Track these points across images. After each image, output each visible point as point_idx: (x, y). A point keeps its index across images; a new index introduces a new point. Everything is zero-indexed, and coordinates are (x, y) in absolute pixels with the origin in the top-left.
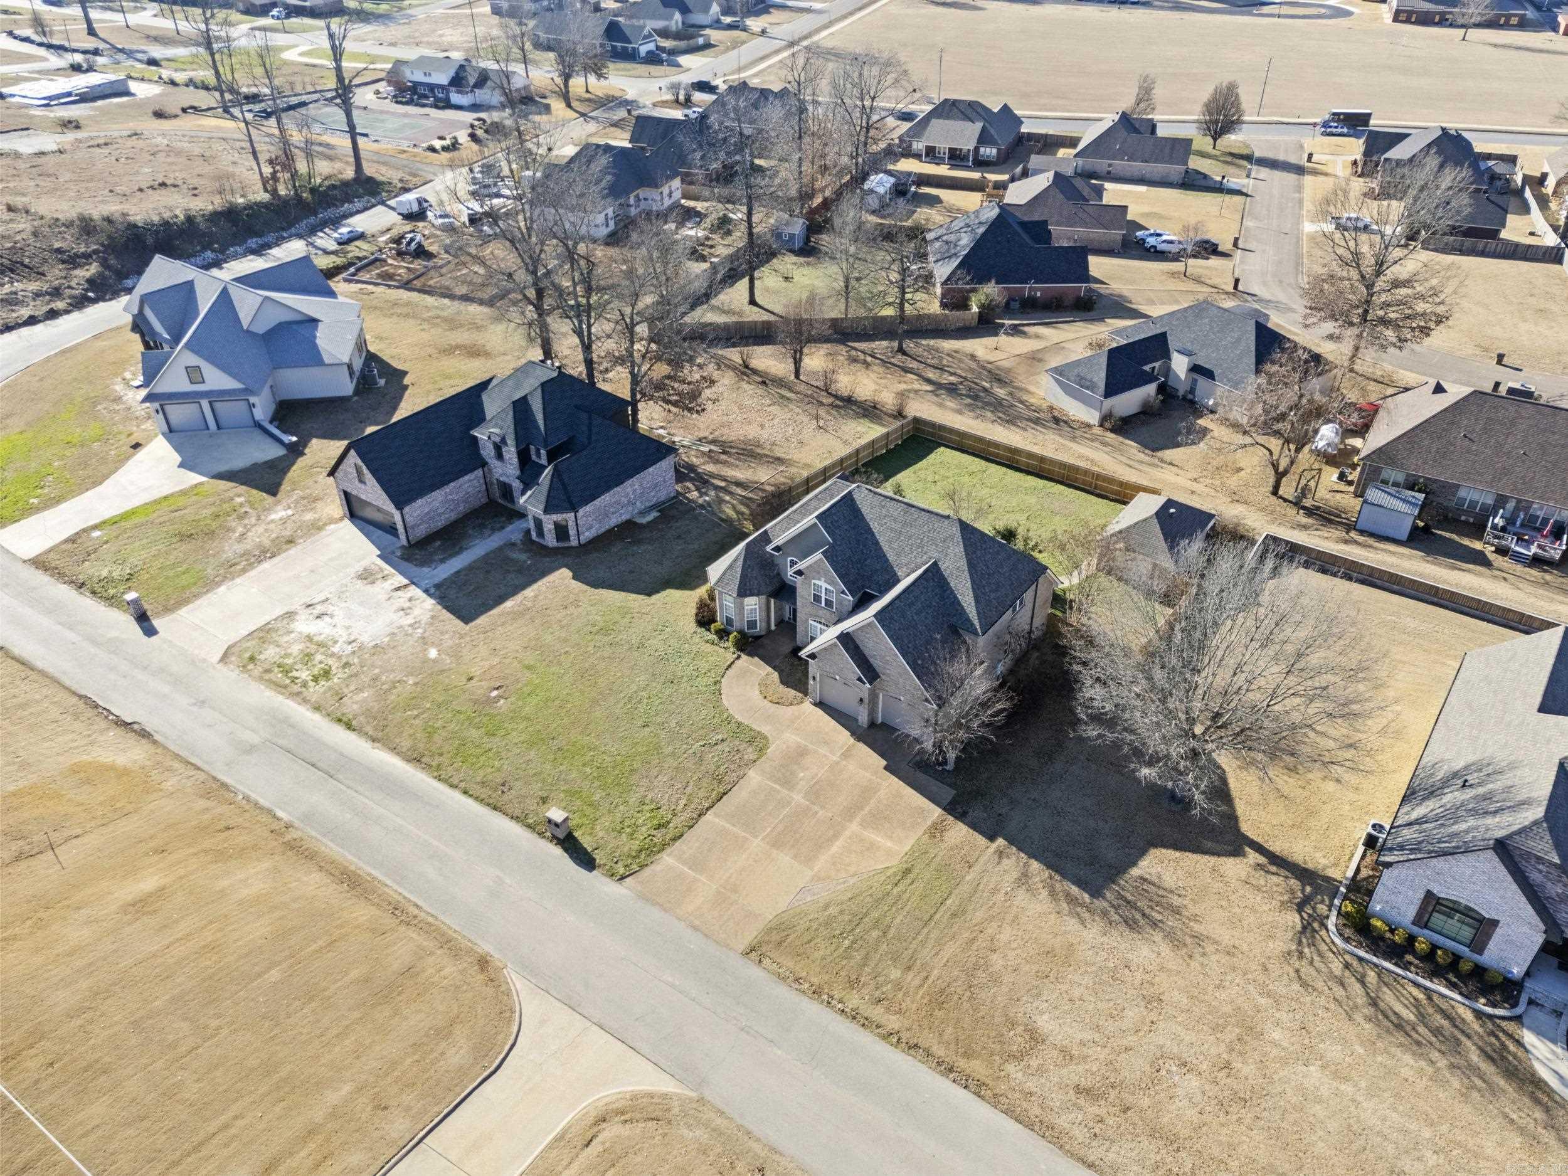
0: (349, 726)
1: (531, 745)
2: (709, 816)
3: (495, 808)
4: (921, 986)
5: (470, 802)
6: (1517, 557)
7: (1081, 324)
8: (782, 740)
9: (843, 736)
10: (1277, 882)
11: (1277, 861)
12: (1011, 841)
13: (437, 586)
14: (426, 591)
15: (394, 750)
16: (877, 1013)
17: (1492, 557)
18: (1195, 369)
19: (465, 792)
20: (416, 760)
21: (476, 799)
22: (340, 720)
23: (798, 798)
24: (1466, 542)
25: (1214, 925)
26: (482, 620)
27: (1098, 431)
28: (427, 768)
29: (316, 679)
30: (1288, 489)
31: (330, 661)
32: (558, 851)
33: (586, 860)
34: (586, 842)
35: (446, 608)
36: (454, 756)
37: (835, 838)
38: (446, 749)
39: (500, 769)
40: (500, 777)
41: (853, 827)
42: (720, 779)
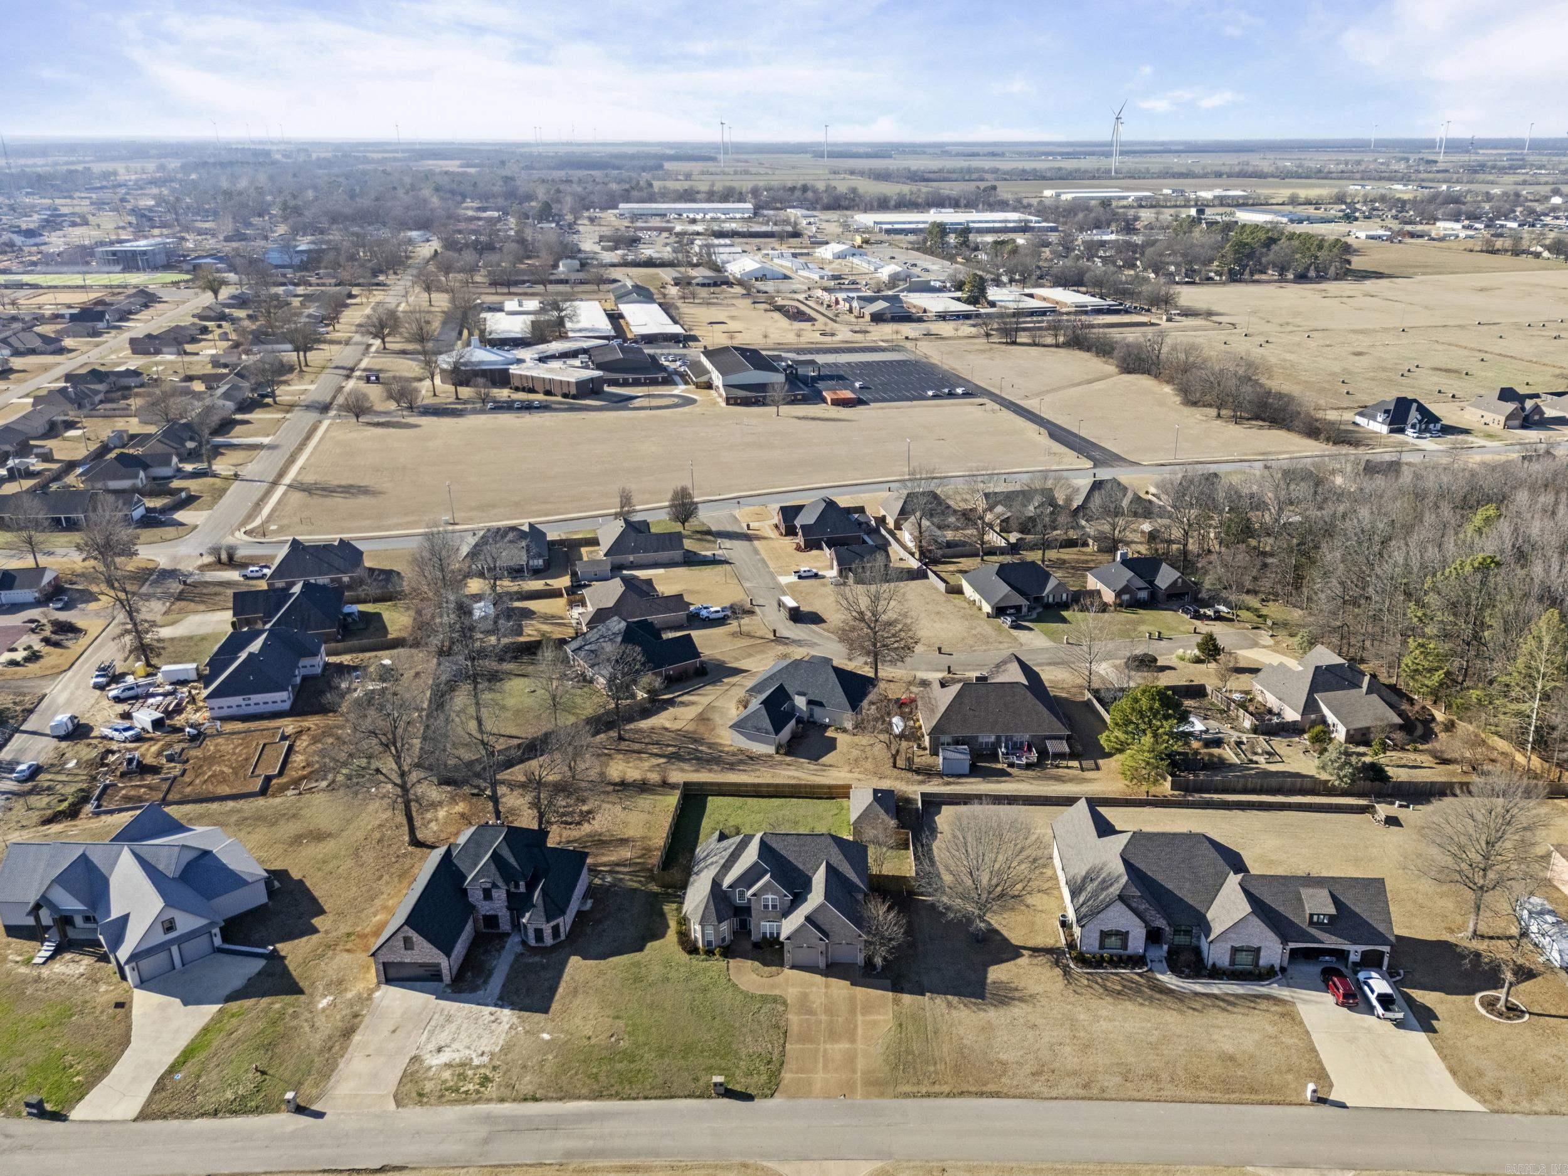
0: (535, 1099)
1: (662, 1056)
2: (788, 1046)
3: (672, 1097)
4: (946, 1068)
5: (653, 1102)
6: (1019, 766)
8: (791, 994)
9: (818, 979)
10: (1042, 959)
11: (1035, 950)
12: (932, 992)
13: (501, 998)
14: (496, 1005)
15: (579, 1098)
16: (937, 1088)
17: (1009, 770)
18: (810, 702)
19: (646, 1098)
20: (598, 1096)
21: (656, 1098)
22: (525, 1100)
23: (824, 1018)
24: (994, 766)
25: (1034, 988)
26: (555, 1006)
28: (610, 1097)
29: (482, 1085)
30: (901, 763)
31: (482, 1071)
32: (726, 1101)
33: (747, 1097)
34: (738, 1088)
35: (521, 1010)
36: (621, 1083)
37: (856, 1027)
38: (613, 1081)
39: (656, 1076)
40: (660, 1080)
41: (860, 1018)
42: (777, 1027)
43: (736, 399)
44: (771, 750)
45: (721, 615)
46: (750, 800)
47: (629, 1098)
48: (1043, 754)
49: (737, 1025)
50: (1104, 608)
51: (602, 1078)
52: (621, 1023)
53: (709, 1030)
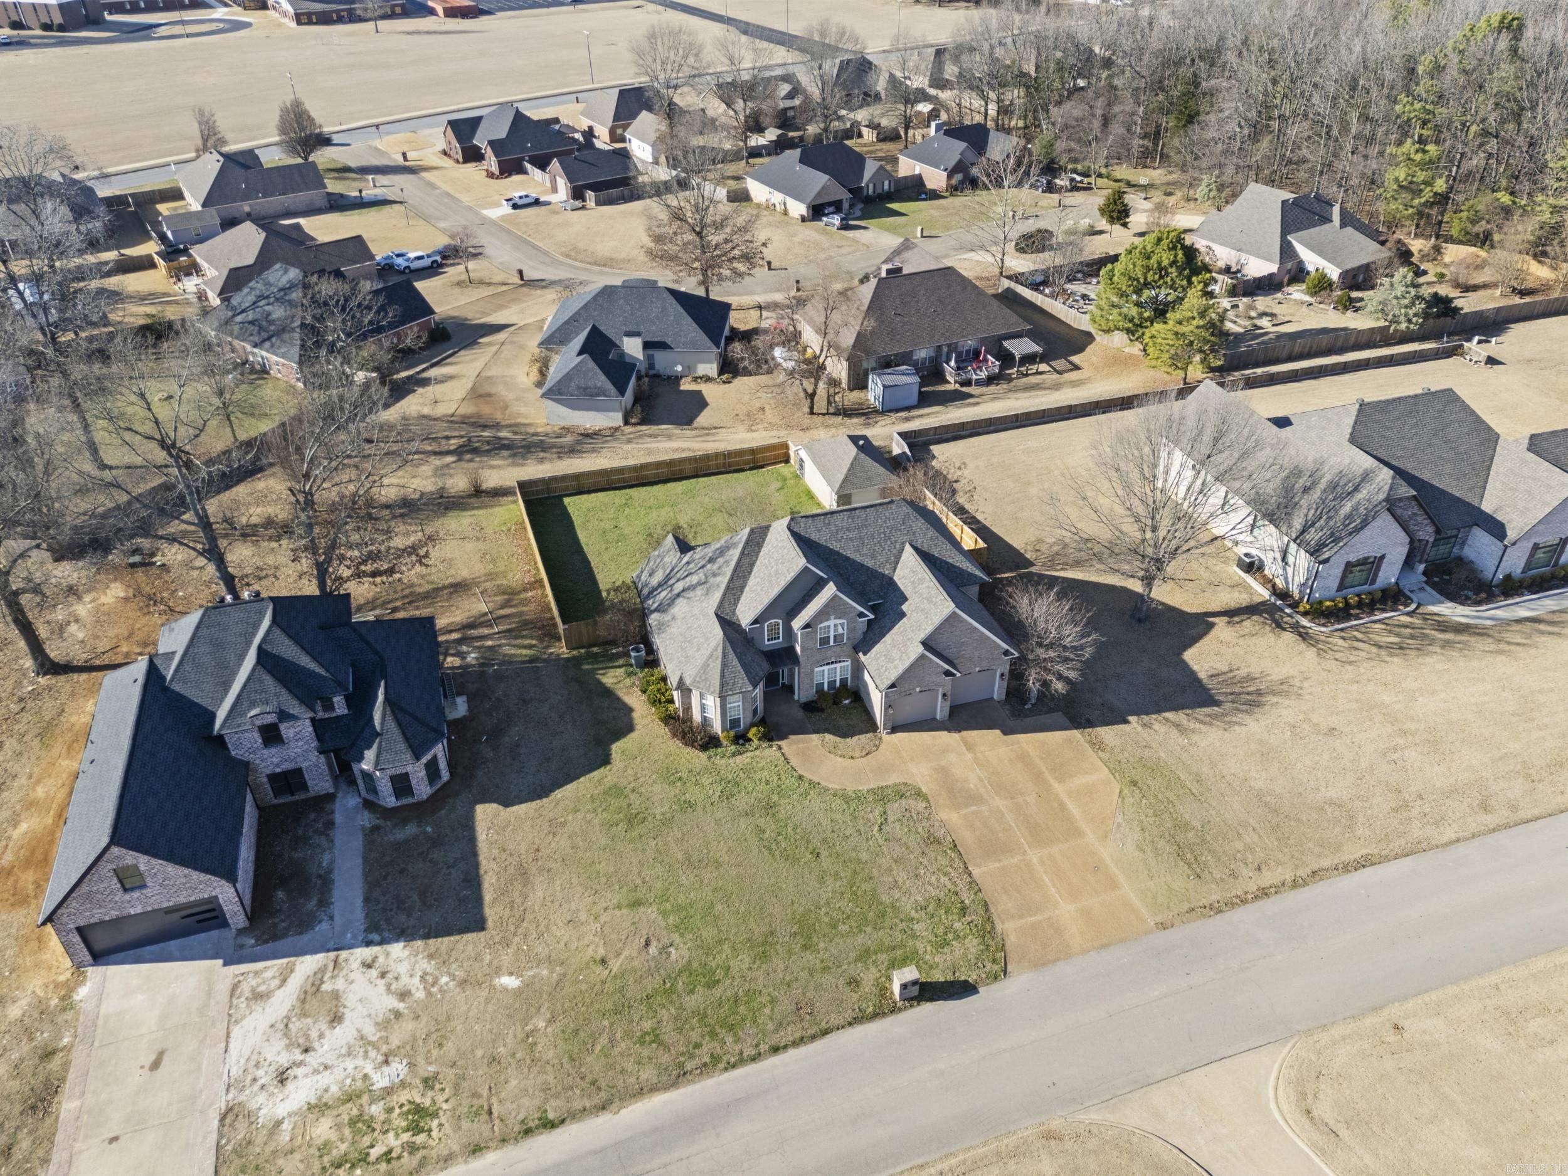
0: (550, 1125)
1: (764, 957)
2: (976, 872)
3: (825, 1033)
4: (1260, 837)
5: (792, 1053)
6: (979, 383)
7: (462, 353)
8: (920, 775)
9: (944, 738)
10: (1249, 624)
11: (1232, 614)
12: (1137, 713)
13: (368, 930)
14: (369, 943)
15: (641, 1092)
16: (1268, 878)
18: (647, 345)
19: (775, 1050)
20: (678, 1077)
21: (795, 1044)
22: (528, 1132)
23: (1001, 803)
24: (941, 388)
25: (1278, 673)
26: (490, 913)
27: (628, 429)
28: (705, 1069)
29: (416, 1129)
31: (404, 1096)
32: (927, 1008)
33: (961, 989)
35: (427, 937)
36: (713, 1034)
37: (1063, 807)
38: (695, 1036)
39: (773, 1001)
40: (785, 1006)
41: (1058, 788)
42: (932, 840)
43: (309, 15)
44: (616, 419)
45: (426, 262)
46: (633, 492)
47: (741, 1061)
48: (1006, 359)
49: (864, 856)
50: (934, 195)
51: (669, 1033)
52: (651, 912)
53: (821, 880)
